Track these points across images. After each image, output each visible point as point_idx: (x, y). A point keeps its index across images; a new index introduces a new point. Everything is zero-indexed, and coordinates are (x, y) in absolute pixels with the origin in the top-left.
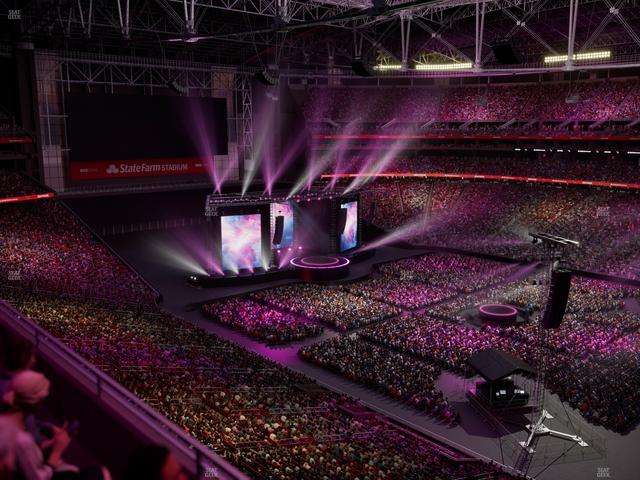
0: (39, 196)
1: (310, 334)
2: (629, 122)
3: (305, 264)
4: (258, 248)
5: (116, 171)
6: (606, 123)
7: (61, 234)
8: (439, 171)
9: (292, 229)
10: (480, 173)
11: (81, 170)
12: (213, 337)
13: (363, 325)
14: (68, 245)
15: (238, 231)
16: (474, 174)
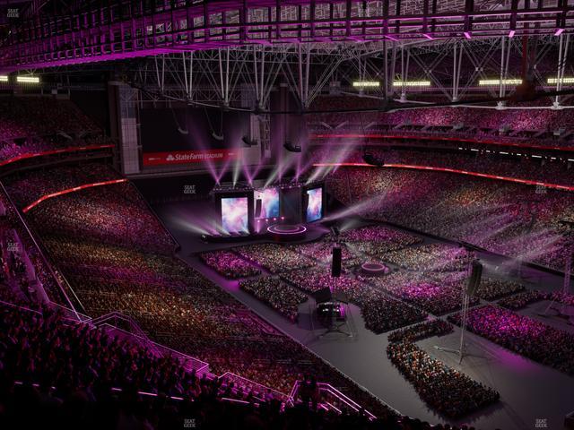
0: (118, 181)
1: (252, 274)
2: (537, 132)
3: (276, 230)
4: (246, 219)
5: (173, 159)
6: (521, 132)
7: (129, 206)
8: (402, 163)
9: (277, 205)
10: (431, 166)
11: (150, 159)
12: (196, 272)
13: (286, 271)
14: (131, 213)
15: (232, 208)
16: (427, 166)
